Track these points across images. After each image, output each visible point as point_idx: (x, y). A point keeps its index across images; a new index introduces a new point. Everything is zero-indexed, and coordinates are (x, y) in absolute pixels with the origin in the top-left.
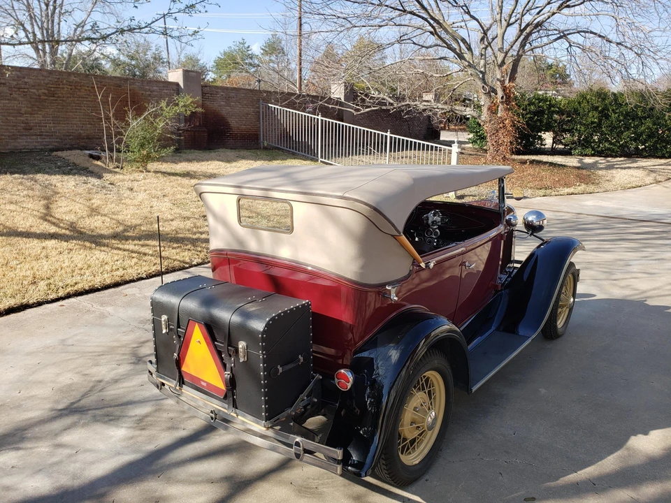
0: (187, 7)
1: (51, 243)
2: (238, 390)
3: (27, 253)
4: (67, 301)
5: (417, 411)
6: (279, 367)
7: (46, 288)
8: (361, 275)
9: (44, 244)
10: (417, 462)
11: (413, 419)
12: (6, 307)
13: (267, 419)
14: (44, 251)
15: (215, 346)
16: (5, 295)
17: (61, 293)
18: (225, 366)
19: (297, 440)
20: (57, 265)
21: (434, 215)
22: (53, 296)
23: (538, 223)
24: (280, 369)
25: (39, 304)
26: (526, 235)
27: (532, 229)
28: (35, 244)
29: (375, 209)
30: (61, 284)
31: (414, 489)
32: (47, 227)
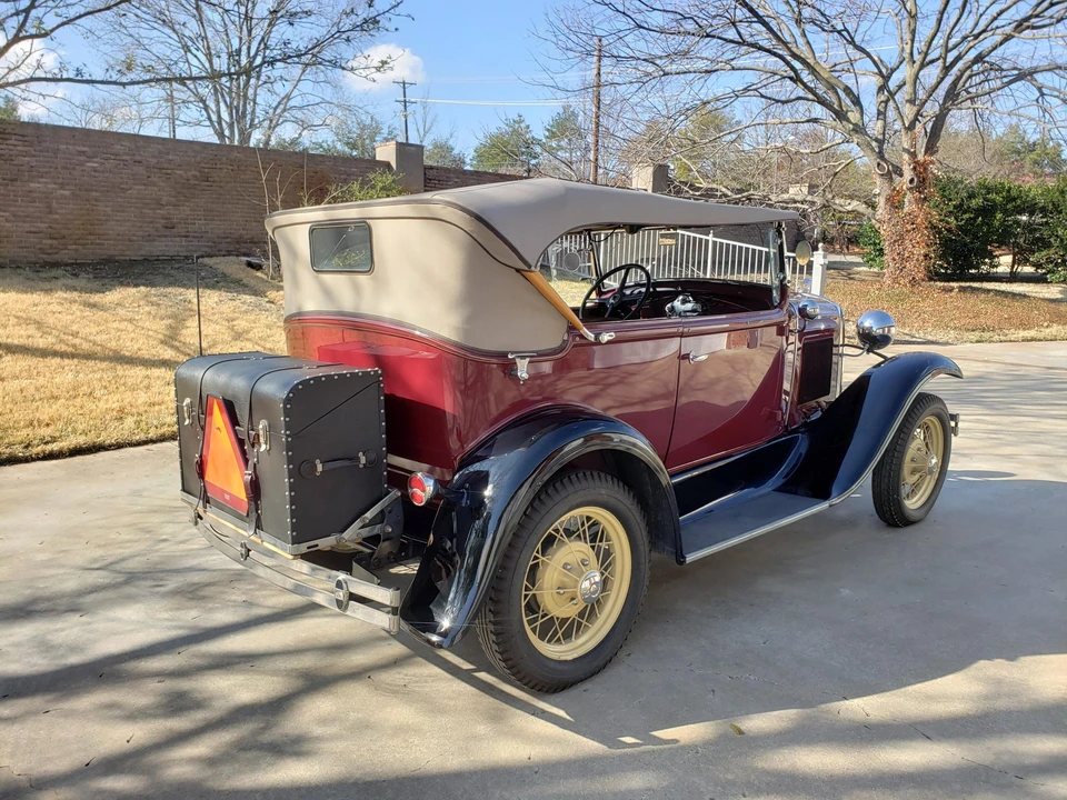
1: (156, 372)
2: (264, 502)
3: (122, 381)
4: (159, 445)
5: (568, 570)
6: (318, 461)
7: (133, 426)
9: (149, 372)
10: (570, 658)
11: (563, 582)
12: (71, 447)
13: (296, 541)
14: (146, 381)
15: (235, 432)
16: (74, 431)
17: (152, 434)
18: (246, 461)
19: (340, 578)
20: (157, 399)
22: (142, 437)
23: (880, 331)
24: (320, 468)
25: (119, 446)
27: (871, 341)
28: (138, 372)
29: (479, 218)
30: (155, 422)
32: (161, 351)
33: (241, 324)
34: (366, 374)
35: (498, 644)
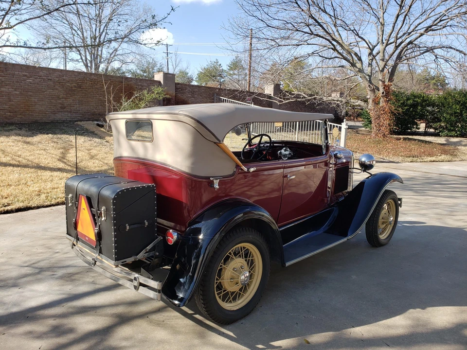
0: (151, 25)
1: (56, 174)
2: (103, 242)
3: (40, 178)
4: (56, 207)
5: (235, 271)
6: (127, 225)
7: (45, 198)
8: (192, 168)
9: (52, 174)
10: (235, 309)
11: (232, 276)
12: (17, 208)
13: (116, 260)
14: (51, 178)
15: (91, 211)
16: (18, 201)
17: (53, 202)
18: (96, 224)
19: (136, 276)
20: (56, 186)
21: (285, 150)
22: (49, 203)
23: (369, 163)
24: (128, 228)
25: (38, 207)
26: (359, 171)
27: (365, 167)
28: (48, 173)
29: (198, 121)
30: (55, 197)
31: (230, 327)
32: (58, 164)
33: (94, 152)
34: (149, 187)
35: (204, 304)
